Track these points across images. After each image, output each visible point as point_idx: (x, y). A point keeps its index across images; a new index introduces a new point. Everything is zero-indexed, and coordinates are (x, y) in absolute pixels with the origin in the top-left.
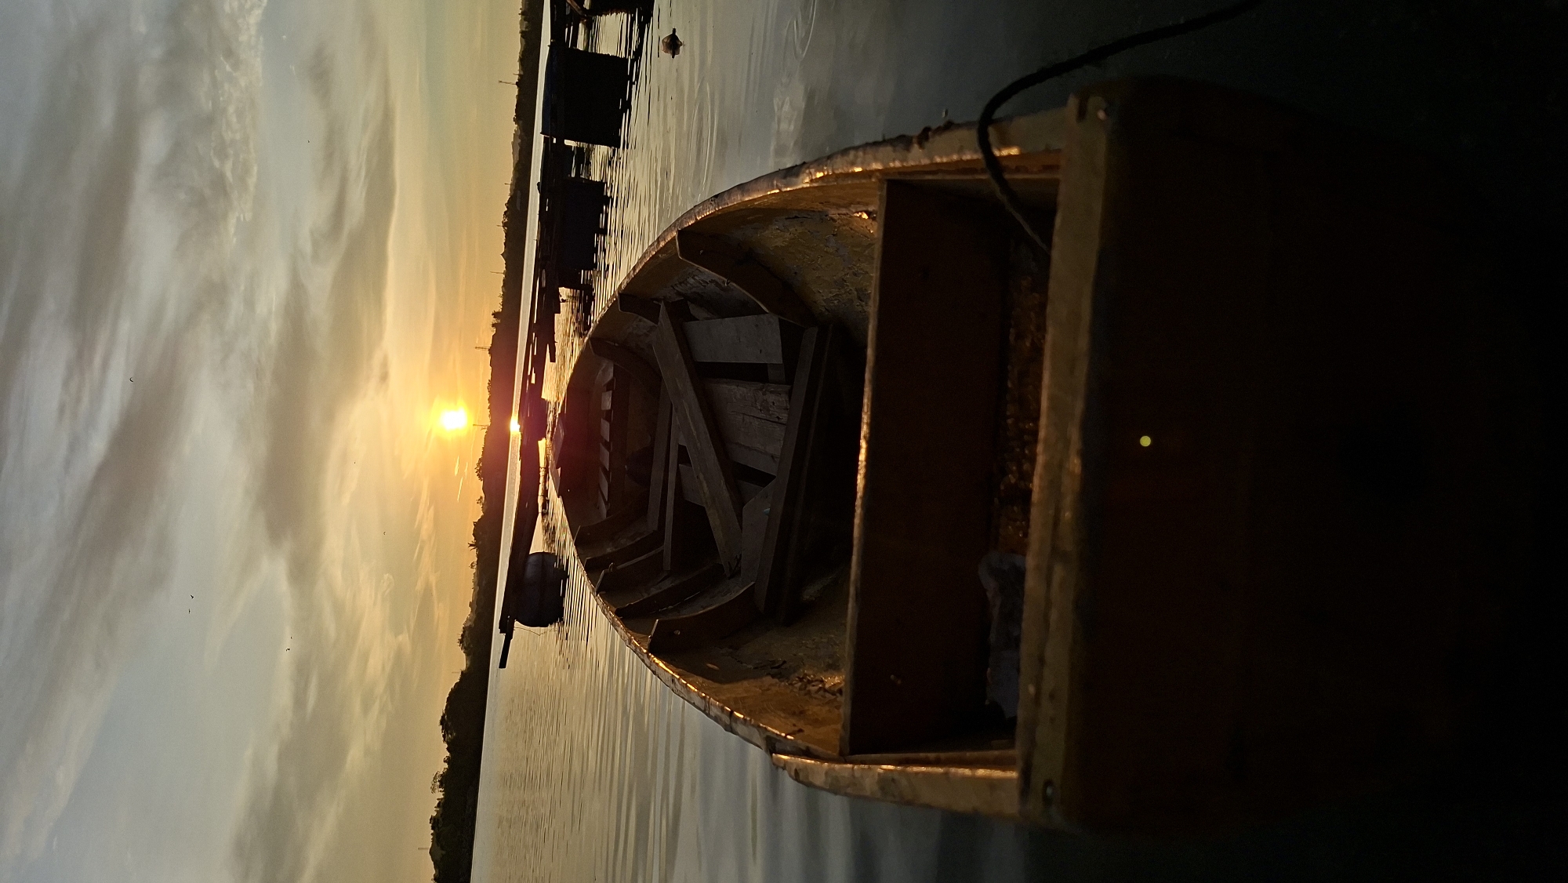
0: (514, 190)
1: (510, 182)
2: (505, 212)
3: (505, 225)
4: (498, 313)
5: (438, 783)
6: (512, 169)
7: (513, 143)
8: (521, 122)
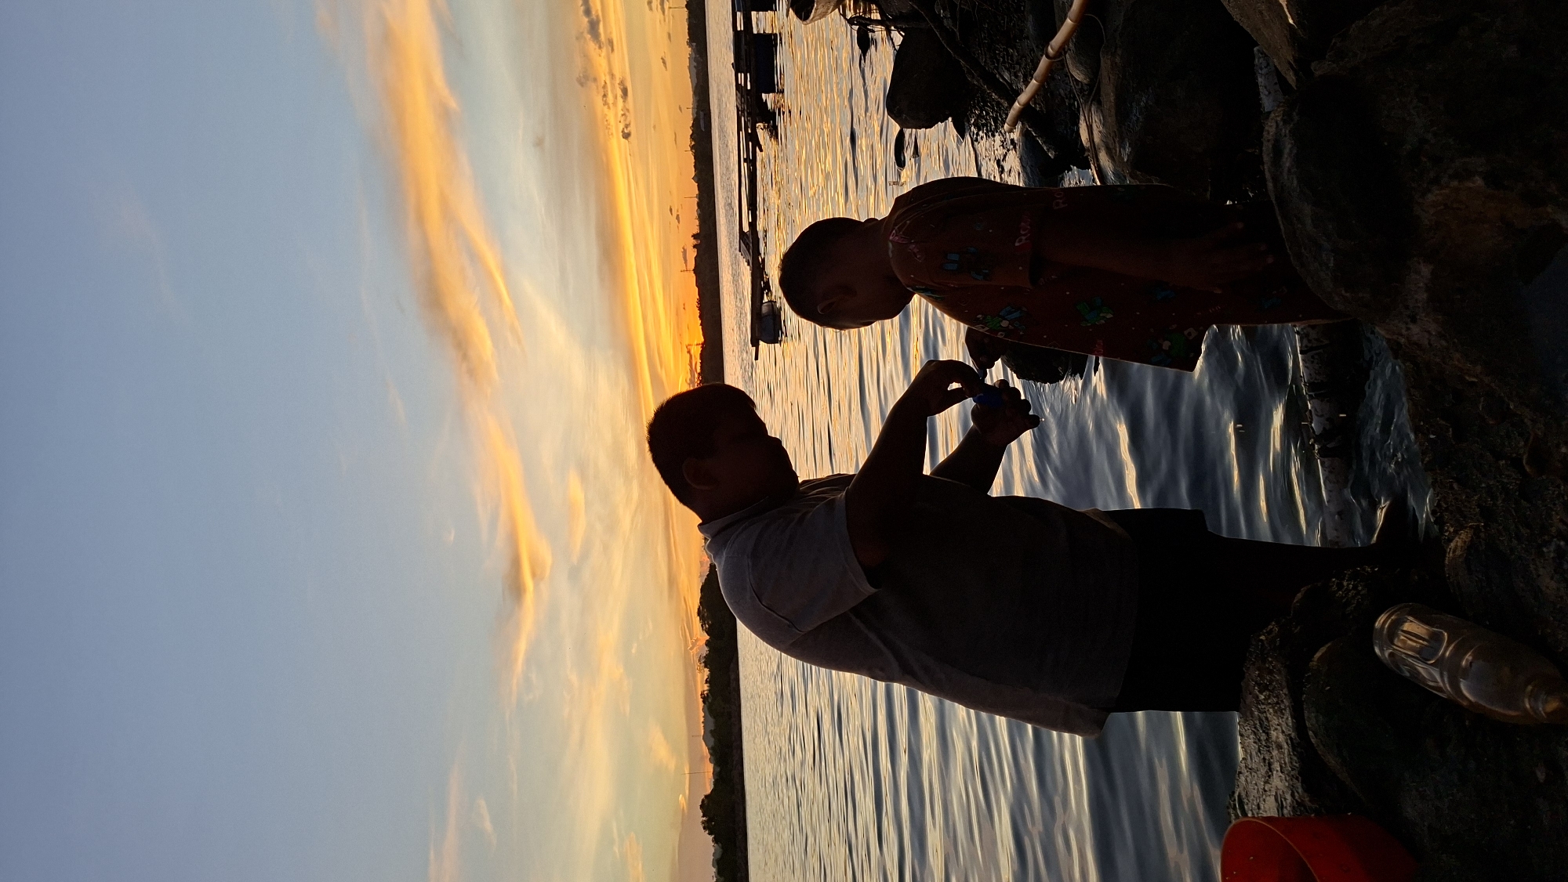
0: (697, 113)
1: (691, 106)
2: (691, 136)
3: (692, 148)
4: (697, 234)
6: (691, 93)
7: (689, 67)
8: (694, 44)
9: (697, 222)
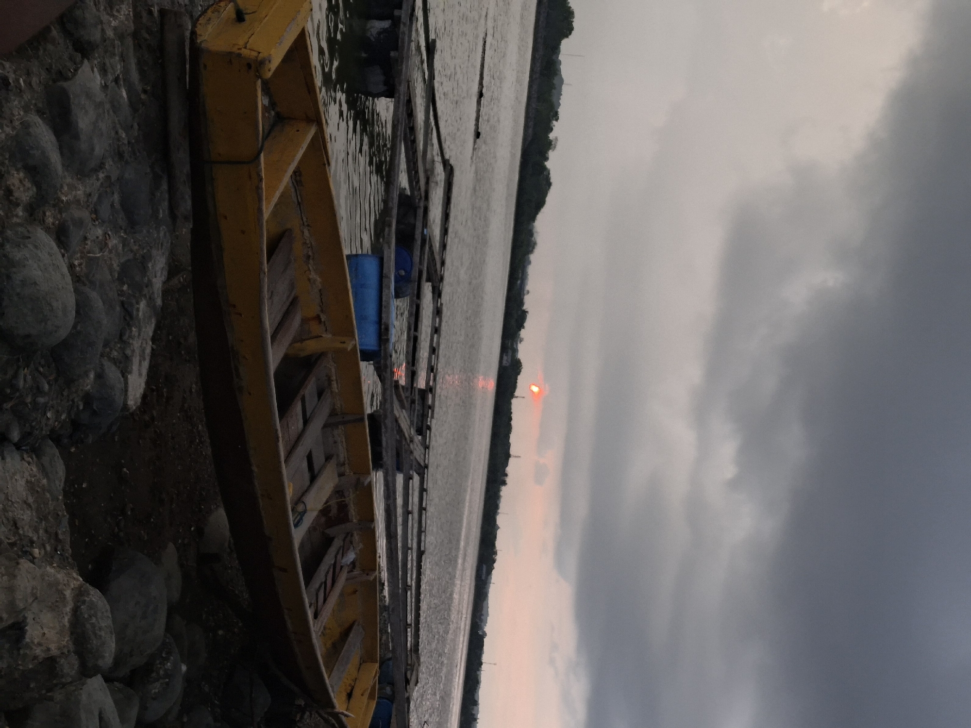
0: (487, 579)
1: (492, 583)
2: (495, 562)
4: (503, 485)
5: (553, 143)
6: (489, 595)
8: (480, 633)
9: (502, 493)
